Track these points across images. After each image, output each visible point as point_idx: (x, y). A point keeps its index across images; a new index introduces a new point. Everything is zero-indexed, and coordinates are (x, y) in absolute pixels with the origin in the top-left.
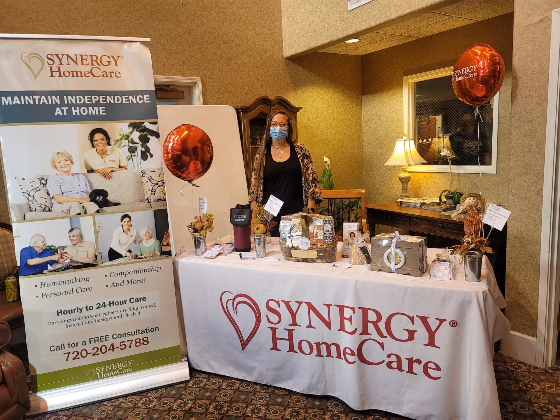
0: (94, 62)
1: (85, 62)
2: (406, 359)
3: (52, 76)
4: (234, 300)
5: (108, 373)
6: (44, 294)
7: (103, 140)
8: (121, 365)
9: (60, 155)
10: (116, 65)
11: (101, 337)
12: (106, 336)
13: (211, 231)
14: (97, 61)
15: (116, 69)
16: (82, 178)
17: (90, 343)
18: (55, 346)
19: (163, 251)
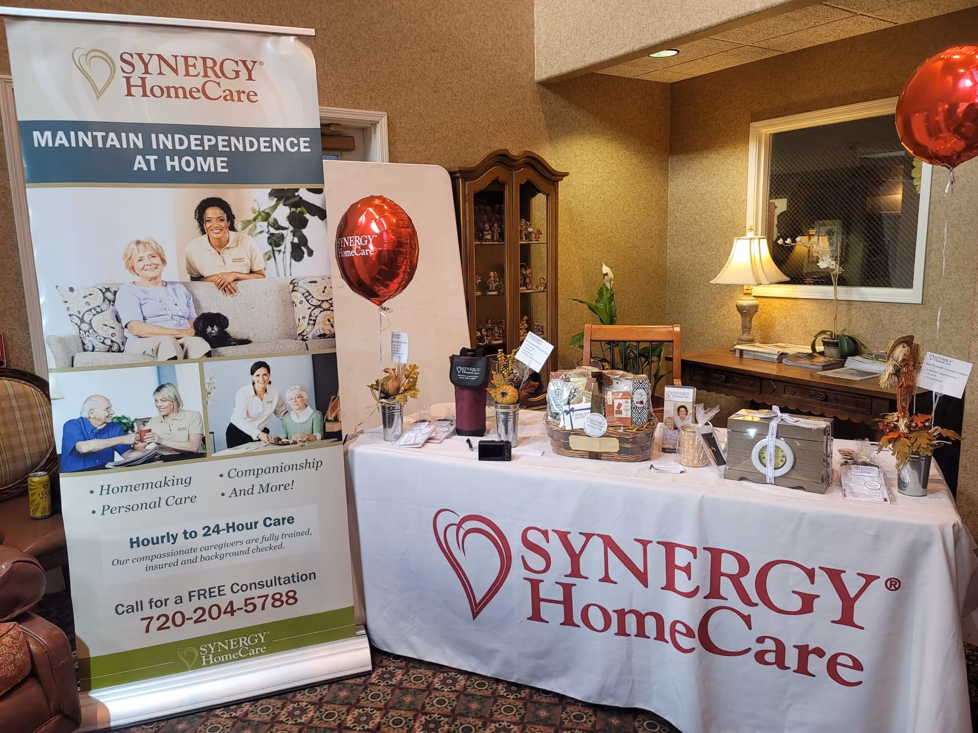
0: (209, 71)
1: (192, 71)
2: (794, 646)
3: (129, 94)
4: (459, 526)
5: (223, 657)
6: (106, 508)
7: (222, 220)
8: (247, 642)
9: (141, 246)
10: (250, 78)
11: (210, 589)
12: (219, 587)
13: (414, 397)
14: (215, 68)
15: (249, 86)
16: (182, 290)
17: (190, 601)
18: (125, 606)
19: (327, 431)
